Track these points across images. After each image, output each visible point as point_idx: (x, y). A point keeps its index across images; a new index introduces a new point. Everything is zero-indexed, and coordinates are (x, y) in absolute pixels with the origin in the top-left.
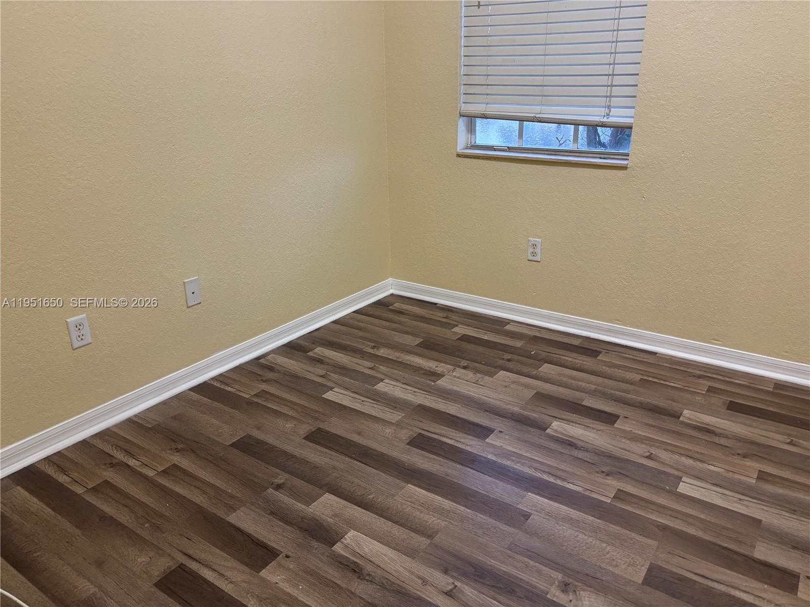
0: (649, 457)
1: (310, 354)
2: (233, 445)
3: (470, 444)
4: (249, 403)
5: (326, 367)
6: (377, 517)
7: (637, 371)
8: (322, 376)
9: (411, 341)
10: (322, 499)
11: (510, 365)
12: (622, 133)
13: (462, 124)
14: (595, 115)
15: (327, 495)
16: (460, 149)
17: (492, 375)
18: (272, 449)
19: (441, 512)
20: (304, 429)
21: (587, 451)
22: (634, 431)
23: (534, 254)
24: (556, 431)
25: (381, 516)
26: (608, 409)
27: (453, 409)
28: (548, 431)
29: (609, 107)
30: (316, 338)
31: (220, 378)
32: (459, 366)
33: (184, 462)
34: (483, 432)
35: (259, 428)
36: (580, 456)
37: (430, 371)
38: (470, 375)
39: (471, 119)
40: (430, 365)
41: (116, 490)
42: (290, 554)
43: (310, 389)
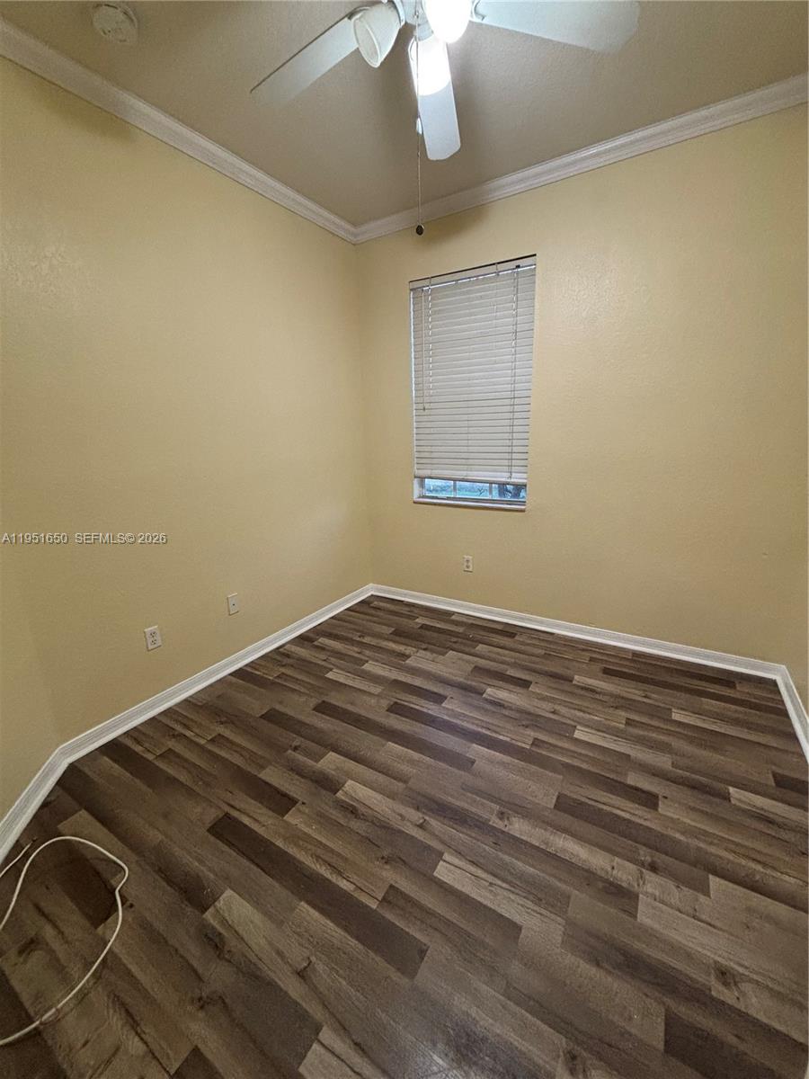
0: (554, 713)
1: (316, 643)
2: (262, 717)
3: (430, 708)
4: (273, 683)
5: (328, 653)
6: (367, 769)
7: (541, 647)
8: (325, 660)
9: (388, 630)
10: (327, 756)
11: (455, 646)
12: (519, 488)
13: (416, 482)
14: (503, 477)
15: (331, 753)
16: (415, 498)
17: (444, 654)
18: (290, 718)
19: (412, 762)
20: (314, 702)
21: (511, 709)
22: (542, 693)
23: (468, 567)
24: (489, 695)
25: (370, 767)
26: (524, 677)
27: (418, 682)
28: (484, 696)
29: (511, 472)
30: (319, 631)
31: (251, 665)
32: (421, 649)
33: (227, 732)
34: (439, 699)
35: (281, 703)
36: (507, 714)
37: (401, 653)
38: (428, 654)
39: (422, 479)
40: (401, 648)
41: (178, 756)
42: (305, 801)
43: (316, 671)
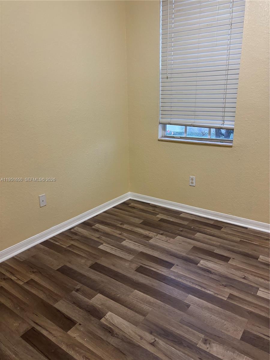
0: (244, 278)
1: (93, 227)
2: (58, 270)
3: (163, 271)
4: (66, 250)
5: (100, 233)
6: (121, 305)
7: (239, 236)
8: (98, 238)
9: (138, 221)
10: (96, 296)
11: (182, 233)
12: (230, 131)
13: (160, 127)
14: (218, 124)
15: (99, 294)
16: (159, 138)
17: (174, 238)
18: (75, 272)
19: (149, 303)
20: (90, 263)
21: (215, 274)
22: (237, 265)
23: (192, 183)
24: (202, 265)
25: (123, 305)
26: (225, 255)
27: (156, 254)
28: (199, 265)
29: (224, 121)
30: (96, 220)
31: (53, 238)
32: (159, 234)
33: (36, 278)
34: (169, 265)
35: (70, 262)
36: (213, 277)
37: (146, 236)
38: (164, 238)
39: (164, 125)
40: (146, 233)
41: (6, 291)
42: (81, 323)
43: (93, 244)
